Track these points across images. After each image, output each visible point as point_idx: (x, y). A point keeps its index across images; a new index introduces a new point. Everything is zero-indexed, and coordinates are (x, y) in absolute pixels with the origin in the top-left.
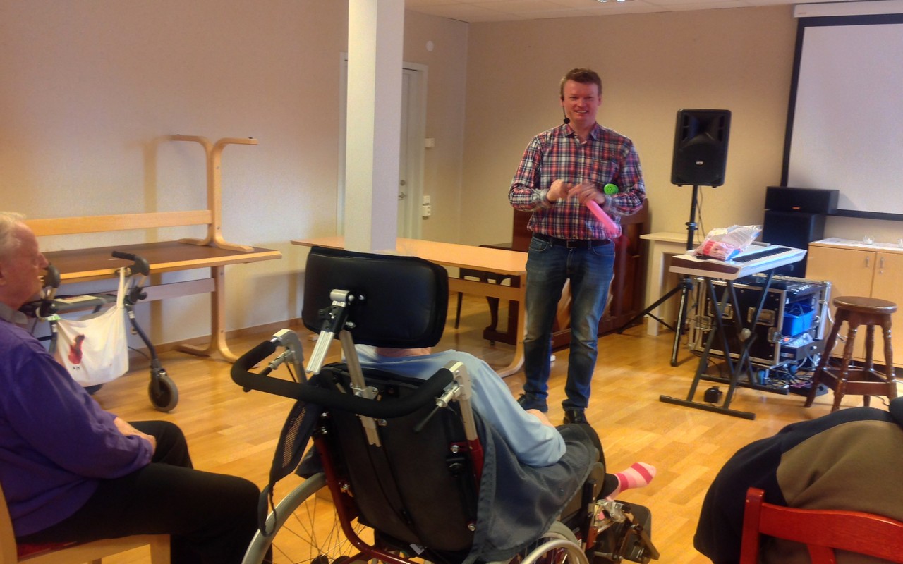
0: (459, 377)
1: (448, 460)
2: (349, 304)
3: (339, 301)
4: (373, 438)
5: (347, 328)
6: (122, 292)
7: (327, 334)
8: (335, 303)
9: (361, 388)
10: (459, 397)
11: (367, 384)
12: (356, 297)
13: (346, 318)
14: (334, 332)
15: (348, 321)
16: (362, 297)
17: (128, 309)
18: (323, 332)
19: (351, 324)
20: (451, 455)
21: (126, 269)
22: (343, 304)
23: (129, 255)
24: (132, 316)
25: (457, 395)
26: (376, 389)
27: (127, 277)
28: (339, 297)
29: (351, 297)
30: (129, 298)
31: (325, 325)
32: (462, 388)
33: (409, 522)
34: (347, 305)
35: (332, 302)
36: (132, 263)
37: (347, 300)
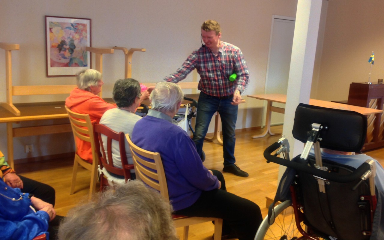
0: (372, 167)
1: (359, 203)
2: (321, 130)
3: (316, 128)
4: (322, 189)
5: (319, 141)
6: (187, 114)
7: (310, 142)
8: (314, 129)
9: (320, 167)
10: (370, 176)
11: (323, 165)
12: (324, 127)
13: (319, 136)
14: (314, 142)
15: (319, 137)
16: (327, 128)
17: (188, 121)
18: (308, 142)
19: (321, 139)
20: (360, 201)
21: (189, 104)
22: (318, 130)
23: (191, 99)
24: (190, 124)
25: (370, 175)
26: (327, 168)
27: (189, 108)
28: (316, 127)
29: (322, 127)
30: (189, 116)
31: (309, 138)
32: (372, 172)
33: (333, 227)
34: (319, 131)
35: (312, 128)
36: (192, 102)
37: (320, 128)
